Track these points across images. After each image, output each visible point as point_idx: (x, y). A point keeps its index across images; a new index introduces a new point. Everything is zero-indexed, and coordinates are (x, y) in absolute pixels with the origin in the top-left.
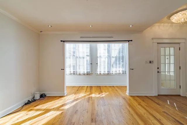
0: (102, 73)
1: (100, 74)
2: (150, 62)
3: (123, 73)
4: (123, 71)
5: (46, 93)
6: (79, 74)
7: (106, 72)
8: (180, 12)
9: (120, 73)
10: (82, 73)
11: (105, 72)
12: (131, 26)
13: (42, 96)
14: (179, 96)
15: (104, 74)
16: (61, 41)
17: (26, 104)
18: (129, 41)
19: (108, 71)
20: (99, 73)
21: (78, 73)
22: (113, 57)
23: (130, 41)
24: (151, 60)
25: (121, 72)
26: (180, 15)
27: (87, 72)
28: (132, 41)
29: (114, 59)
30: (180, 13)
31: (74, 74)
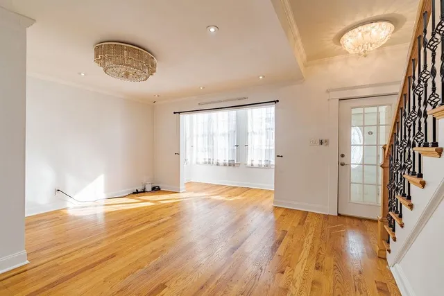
0: (256, 163)
1: (252, 165)
2: (321, 142)
5: (160, 186)
7: (263, 163)
8: (360, 28)
10: (221, 162)
11: (261, 161)
13: (156, 189)
15: (260, 167)
16: (175, 113)
17: (134, 193)
18: (274, 102)
19: (266, 161)
20: (249, 163)
21: (215, 162)
23: (277, 102)
24: (324, 138)
26: (360, 34)
27: (229, 161)
30: (360, 31)
31: (209, 163)
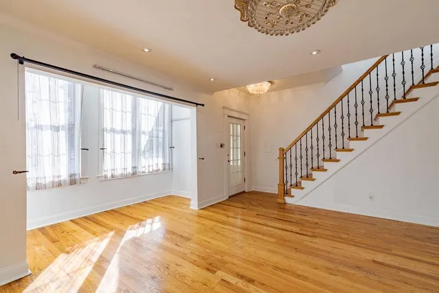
0: (118, 172)
1: (113, 176)
2: (221, 146)
3: (164, 169)
4: (164, 164)
6: (37, 184)
7: (130, 171)
9: (159, 170)
10: (48, 180)
11: (125, 169)
12: (212, 80)
14: (244, 192)
15: (124, 177)
16: (15, 56)
18: (197, 104)
19: (133, 167)
22: (144, 133)
23: (201, 105)
24: (222, 143)
25: (161, 167)
27: (70, 176)
28: (203, 105)
29: (147, 137)
